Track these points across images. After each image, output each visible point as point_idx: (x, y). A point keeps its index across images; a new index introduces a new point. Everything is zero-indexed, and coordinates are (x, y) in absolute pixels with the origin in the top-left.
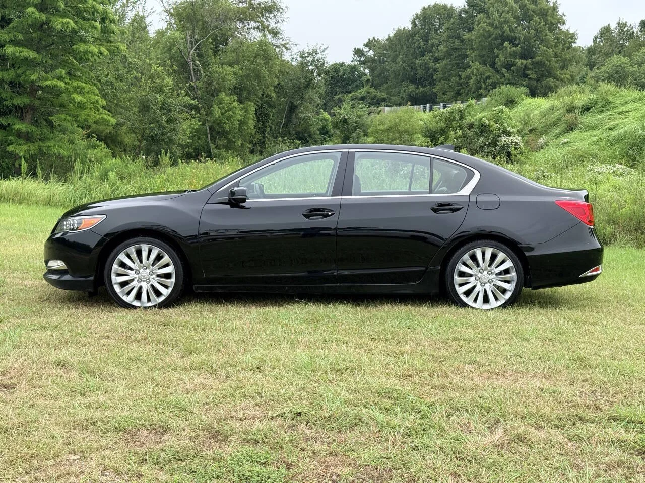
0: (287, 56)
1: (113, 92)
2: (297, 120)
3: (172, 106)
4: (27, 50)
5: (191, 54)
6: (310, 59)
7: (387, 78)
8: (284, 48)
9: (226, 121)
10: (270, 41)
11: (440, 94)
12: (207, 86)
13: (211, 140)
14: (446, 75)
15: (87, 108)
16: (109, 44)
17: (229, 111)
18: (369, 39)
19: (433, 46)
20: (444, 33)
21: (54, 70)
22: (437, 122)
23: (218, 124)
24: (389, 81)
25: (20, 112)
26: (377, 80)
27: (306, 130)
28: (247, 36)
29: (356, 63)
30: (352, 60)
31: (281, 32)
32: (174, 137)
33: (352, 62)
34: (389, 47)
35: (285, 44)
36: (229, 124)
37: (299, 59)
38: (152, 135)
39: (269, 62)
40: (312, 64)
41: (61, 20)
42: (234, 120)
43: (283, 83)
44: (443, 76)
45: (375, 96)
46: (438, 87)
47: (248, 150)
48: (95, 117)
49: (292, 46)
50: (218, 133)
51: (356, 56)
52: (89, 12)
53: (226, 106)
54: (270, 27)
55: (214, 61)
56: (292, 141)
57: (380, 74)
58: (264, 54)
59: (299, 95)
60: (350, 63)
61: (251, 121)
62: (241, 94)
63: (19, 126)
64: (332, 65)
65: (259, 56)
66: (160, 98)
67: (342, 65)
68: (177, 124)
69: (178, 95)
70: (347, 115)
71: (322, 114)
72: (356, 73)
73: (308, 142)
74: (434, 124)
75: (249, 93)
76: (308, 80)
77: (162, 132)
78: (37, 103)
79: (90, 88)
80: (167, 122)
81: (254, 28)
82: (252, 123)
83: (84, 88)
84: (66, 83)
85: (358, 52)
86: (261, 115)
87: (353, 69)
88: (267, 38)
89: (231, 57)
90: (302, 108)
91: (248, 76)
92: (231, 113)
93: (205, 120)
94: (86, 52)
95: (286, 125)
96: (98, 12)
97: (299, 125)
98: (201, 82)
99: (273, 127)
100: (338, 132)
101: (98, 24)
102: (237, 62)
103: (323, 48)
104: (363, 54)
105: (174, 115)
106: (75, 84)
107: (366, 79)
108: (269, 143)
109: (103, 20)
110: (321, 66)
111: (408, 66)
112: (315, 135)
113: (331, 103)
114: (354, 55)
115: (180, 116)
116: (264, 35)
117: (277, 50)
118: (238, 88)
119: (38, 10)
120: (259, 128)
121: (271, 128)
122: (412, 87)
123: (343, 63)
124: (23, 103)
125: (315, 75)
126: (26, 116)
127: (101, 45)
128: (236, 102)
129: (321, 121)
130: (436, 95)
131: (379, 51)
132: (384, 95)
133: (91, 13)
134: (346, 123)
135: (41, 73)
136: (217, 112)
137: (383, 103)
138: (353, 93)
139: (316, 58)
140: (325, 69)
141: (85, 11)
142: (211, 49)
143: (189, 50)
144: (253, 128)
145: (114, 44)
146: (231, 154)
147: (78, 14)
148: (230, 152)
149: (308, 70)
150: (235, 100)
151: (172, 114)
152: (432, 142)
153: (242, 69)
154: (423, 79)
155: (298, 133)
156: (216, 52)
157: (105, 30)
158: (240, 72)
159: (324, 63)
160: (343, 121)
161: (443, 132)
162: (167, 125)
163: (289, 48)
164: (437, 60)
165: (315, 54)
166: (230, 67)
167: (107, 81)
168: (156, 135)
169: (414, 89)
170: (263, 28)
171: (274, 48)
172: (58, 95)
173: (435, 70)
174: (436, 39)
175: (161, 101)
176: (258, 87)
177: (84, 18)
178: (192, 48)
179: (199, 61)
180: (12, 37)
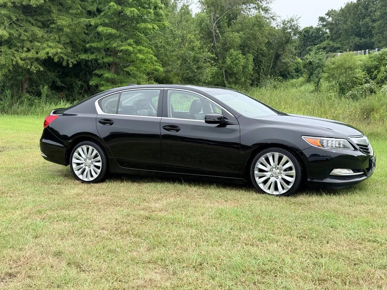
0: (274, 24)
1: (165, 52)
2: (280, 64)
3: (200, 59)
4: (110, 28)
5: (213, 27)
6: (289, 25)
7: (340, 34)
8: (272, 19)
9: (234, 66)
10: (263, 15)
11: (376, 43)
12: (223, 45)
13: (226, 79)
14: (381, 30)
15: (147, 62)
16: (159, 23)
17: (236, 60)
18: (329, 10)
19: (371, 12)
20: (379, 3)
21: (127, 40)
22: (372, 61)
23: (230, 68)
24: (342, 36)
25: (108, 66)
26: (334, 36)
27: (286, 70)
28: (248, 13)
29: (321, 26)
30: (318, 24)
31: (270, 9)
32: (201, 78)
33: (318, 26)
34: (342, 15)
35: (273, 16)
36: (236, 68)
37: (282, 25)
38: (188, 77)
39: (261, 28)
40: (290, 28)
41: (130, 9)
42: (240, 66)
43: (271, 41)
44: (378, 31)
45: (333, 46)
46: (375, 39)
47: (248, 84)
48: (151, 68)
49: (277, 17)
50: (230, 74)
51: (320, 21)
52: (147, 3)
53: (234, 57)
54: (263, 7)
55: (228, 30)
56: (276, 77)
57: (337, 32)
58: (259, 23)
59: (282, 48)
60: (316, 26)
61: (250, 66)
62: (244, 50)
63: (107, 75)
64: (304, 28)
65: (255, 25)
66: (192, 54)
67: (311, 27)
68: (203, 69)
69: (203, 51)
70: (312, 59)
71: (297, 59)
72: (321, 32)
73: (287, 77)
74: (370, 63)
75: (249, 49)
76: (287, 38)
77: (194, 75)
78: (117, 60)
79: (147, 50)
80: (197, 69)
81: (253, 8)
82: (251, 67)
83: (144, 50)
84: (134, 48)
85: (322, 19)
86: (257, 62)
87: (318, 30)
88: (261, 13)
89: (238, 26)
90: (284, 56)
91: (248, 38)
92: (237, 61)
93: (222, 67)
94: (145, 28)
95: (273, 67)
96: (152, 3)
97: (282, 67)
98: (220, 43)
99: (265, 69)
100: (306, 71)
101: (152, 11)
102: (242, 30)
103: (297, 18)
104: (325, 20)
105: (201, 64)
106: (138, 48)
107: (327, 36)
108: (262, 79)
109: (155, 8)
110: (296, 29)
111: (355, 25)
112: (292, 73)
113: (304, 52)
114: (319, 21)
115: (205, 65)
116: (259, 12)
117: (268, 21)
118: (242, 46)
119: (116, 4)
120: (256, 70)
121: (263, 69)
122: (357, 39)
123: (312, 27)
124: (109, 61)
125: (292, 35)
126: (112, 69)
127: (154, 23)
128: (240, 54)
129: (296, 64)
130: (373, 43)
131: (335, 18)
132: (339, 45)
133: (148, 4)
134: (312, 64)
135: (119, 42)
136: (228, 61)
137: (338, 51)
138: (318, 45)
139: (293, 24)
140: (298, 31)
141: (145, 3)
142: (226, 22)
143: (212, 24)
144: (251, 70)
145: (162, 23)
146: (238, 86)
147: (141, 5)
148: (237, 85)
149: (287, 32)
150: (240, 53)
151: (199, 63)
152: (368, 74)
153: (245, 34)
154: (365, 33)
155: (281, 72)
156: (229, 25)
157: (157, 14)
158: (244, 35)
159: (297, 27)
160: (310, 64)
161: (376, 68)
162: (196, 71)
163: (275, 19)
164: (374, 21)
165: (292, 22)
166: (237, 33)
167: (161, 46)
168: (190, 77)
169: (358, 40)
170: (259, 8)
171: (266, 19)
172: (130, 55)
173: (373, 28)
174: (373, 7)
175: (193, 56)
176: (254, 45)
177: (144, 8)
178: (215, 22)
179: (218, 30)
180: (102, 22)
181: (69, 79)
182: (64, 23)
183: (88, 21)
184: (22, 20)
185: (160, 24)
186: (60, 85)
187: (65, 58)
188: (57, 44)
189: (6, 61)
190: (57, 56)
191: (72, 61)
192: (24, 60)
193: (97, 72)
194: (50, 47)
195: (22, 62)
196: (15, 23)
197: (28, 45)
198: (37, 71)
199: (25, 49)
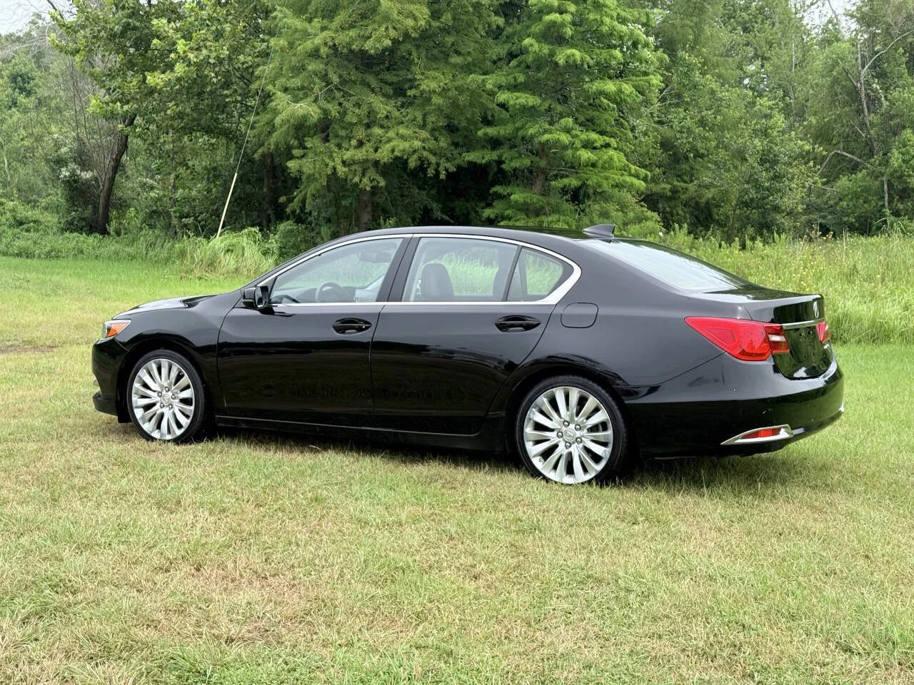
4: (525, 95)
5: (862, 75)
12: (887, 120)
13: (889, 202)
21: (561, 120)
23: (899, 177)
41: (566, 51)
50: (900, 192)
63: (517, 196)
83: (596, 141)
84: (573, 136)
98: (878, 116)
106: (585, 136)
109: (634, 45)
119: (537, 41)
126: (536, 182)
135: (542, 124)
143: (860, 68)
175: (762, 150)
178: (866, 64)
179: (878, 83)
180: (512, 81)
181: (461, 203)
182: (433, 85)
183: (480, 81)
184: (355, 82)
185: (640, 80)
186: (440, 218)
187: (433, 159)
188: (417, 130)
189: (314, 168)
190: (415, 157)
191: (447, 166)
192: (349, 165)
193: (498, 189)
194: (403, 137)
195: (344, 169)
196: (339, 89)
197: (360, 133)
198: (372, 187)
199: (354, 142)
